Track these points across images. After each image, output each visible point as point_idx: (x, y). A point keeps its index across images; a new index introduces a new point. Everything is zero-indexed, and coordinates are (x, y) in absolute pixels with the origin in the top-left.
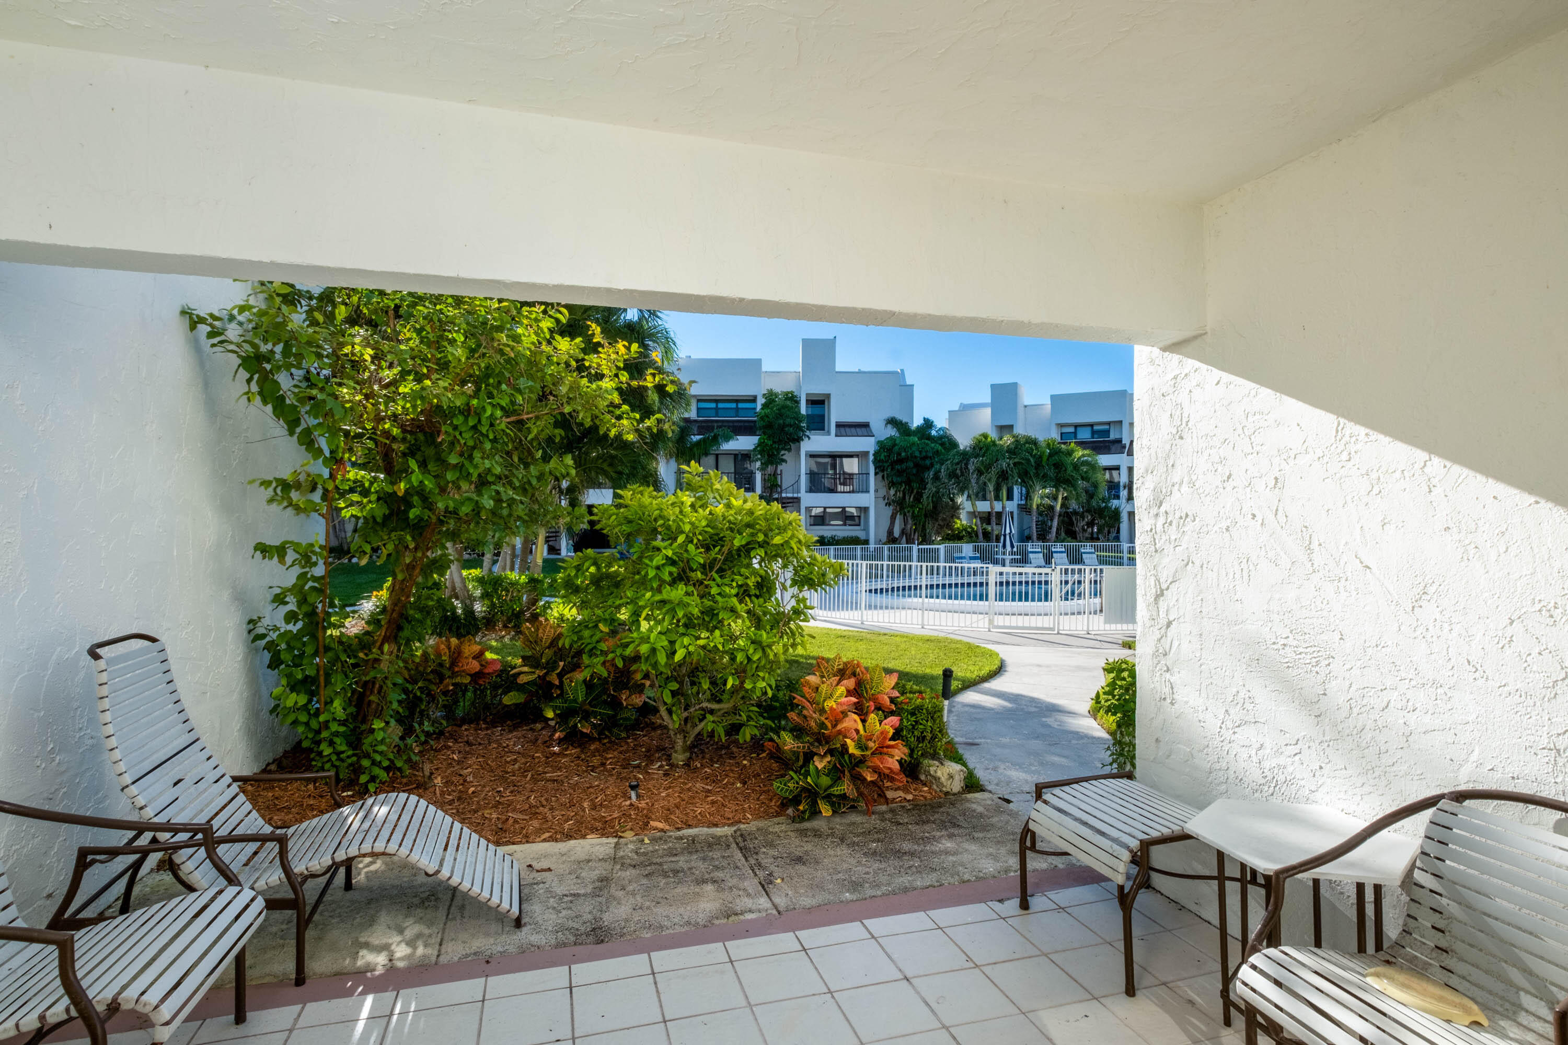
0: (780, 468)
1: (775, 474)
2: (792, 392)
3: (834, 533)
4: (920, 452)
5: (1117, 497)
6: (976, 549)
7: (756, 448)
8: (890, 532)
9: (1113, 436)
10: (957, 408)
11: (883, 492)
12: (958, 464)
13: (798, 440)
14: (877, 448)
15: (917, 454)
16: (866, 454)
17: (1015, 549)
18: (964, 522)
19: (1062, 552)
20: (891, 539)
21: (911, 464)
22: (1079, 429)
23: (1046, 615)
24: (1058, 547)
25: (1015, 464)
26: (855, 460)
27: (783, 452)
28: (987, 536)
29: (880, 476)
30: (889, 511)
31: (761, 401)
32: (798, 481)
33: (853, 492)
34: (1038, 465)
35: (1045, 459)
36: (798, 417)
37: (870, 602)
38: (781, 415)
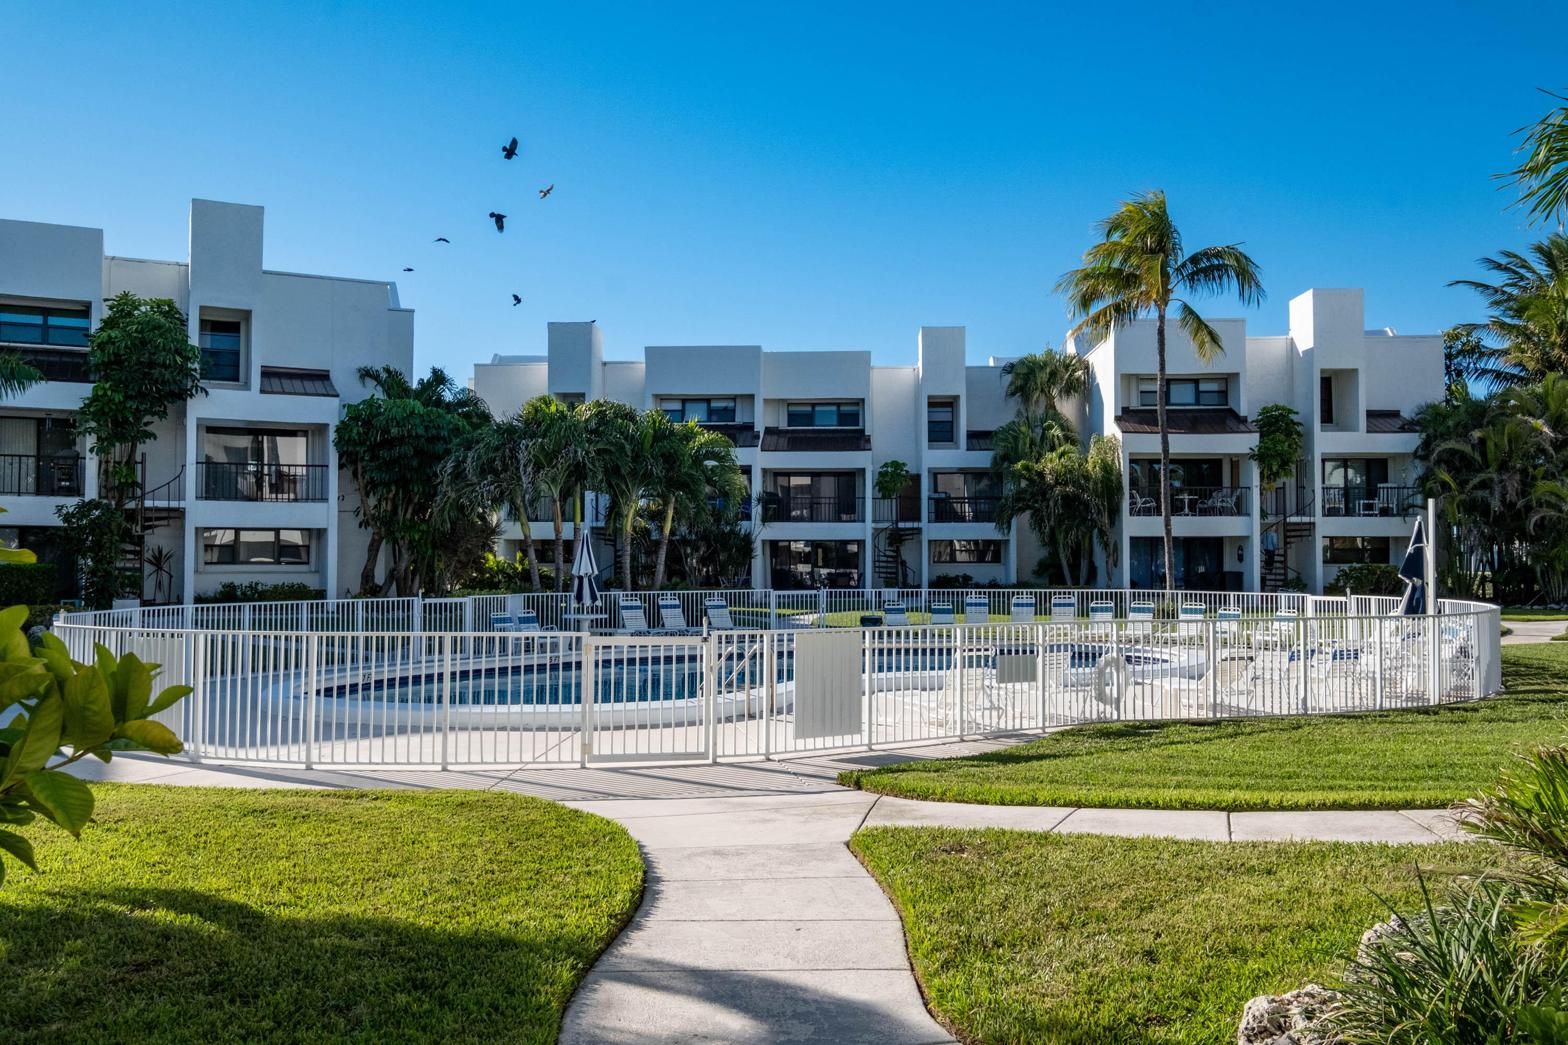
0: (140, 448)
1: (130, 463)
2: (170, 304)
3: (254, 579)
4: (427, 428)
5: (748, 517)
6: (529, 604)
7: (87, 406)
8: (367, 575)
9: (739, 419)
10: (488, 361)
11: (354, 501)
12: (497, 449)
13: (181, 396)
14: (344, 417)
15: (421, 431)
16: (321, 429)
17: (599, 603)
18: (501, 558)
19: (674, 607)
20: (369, 588)
21: (408, 450)
22: (688, 405)
23: (692, 723)
24: (669, 598)
25: (598, 452)
26: (301, 442)
27: (147, 418)
28: (548, 583)
29: (348, 472)
30: (364, 537)
31: (100, 313)
32: (180, 476)
33: (296, 500)
34: (637, 457)
35: (647, 445)
36: (182, 349)
37: (328, 714)
38: (144, 343)
